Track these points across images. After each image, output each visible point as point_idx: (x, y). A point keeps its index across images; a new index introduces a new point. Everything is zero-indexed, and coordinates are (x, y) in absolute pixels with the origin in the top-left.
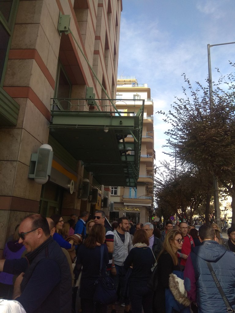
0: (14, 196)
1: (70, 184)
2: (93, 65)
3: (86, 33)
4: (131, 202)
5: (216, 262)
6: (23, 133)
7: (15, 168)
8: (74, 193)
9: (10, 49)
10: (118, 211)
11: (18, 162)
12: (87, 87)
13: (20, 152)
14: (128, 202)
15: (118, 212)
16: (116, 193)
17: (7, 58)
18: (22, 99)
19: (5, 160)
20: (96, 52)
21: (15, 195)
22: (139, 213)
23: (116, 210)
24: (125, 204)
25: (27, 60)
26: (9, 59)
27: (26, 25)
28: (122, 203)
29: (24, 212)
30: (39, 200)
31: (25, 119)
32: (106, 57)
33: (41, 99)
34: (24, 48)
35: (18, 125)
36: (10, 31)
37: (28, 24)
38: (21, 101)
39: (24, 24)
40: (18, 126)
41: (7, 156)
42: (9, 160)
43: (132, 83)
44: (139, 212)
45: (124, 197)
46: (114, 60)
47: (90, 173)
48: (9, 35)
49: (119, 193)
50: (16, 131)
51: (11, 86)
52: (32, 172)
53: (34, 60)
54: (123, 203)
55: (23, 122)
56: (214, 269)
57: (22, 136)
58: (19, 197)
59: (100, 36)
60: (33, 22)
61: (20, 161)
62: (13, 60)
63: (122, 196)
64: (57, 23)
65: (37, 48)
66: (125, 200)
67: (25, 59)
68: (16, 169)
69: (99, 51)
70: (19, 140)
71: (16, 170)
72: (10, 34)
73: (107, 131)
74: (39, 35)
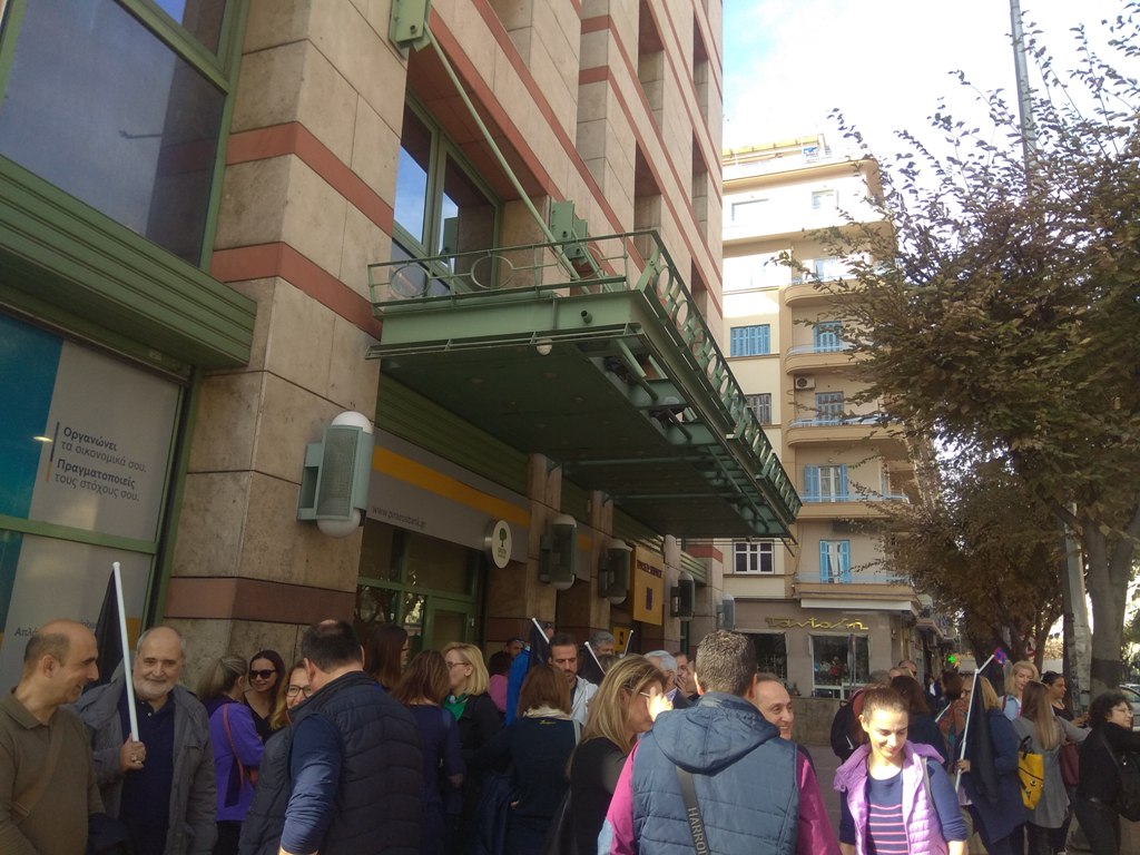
0: (245, 576)
1: (491, 535)
2: (578, 123)
3: (532, 20)
4: (829, 596)
5: (714, 775)
6: (264, 385)
7: (245, 491)
8: (512, 563)
9: (231, 134)
10: (780, 631)
11: (252, 473)
12: (554, 200)
13: (256, 443)
14: (817, 596)
15: (782, 636)
16: (767, 564)
17: (219, 163)
18: (263, 281)
19: (220, 469)
20: (593, 75)
21: (247, 572)
22: (865, 639)
23: (775, 627)
24: (804, 604)
25: (275, 161)
26: (227, 165)
27: (270, 51)
28: (793, 601)
29: (289, 626)
30: (353, 589)
31: (270, 340)
32: (647, 81)
33: (333, 271)
34: (265, 125)
35: (252, 362)
36: (227, 79)
37: (276, 46)
38: (258, 287)
39: (263, 49)
40: (253, 365)
41: (224, 459)
42: (231, 469)
43: (802, 148)
44: (863, 635)
45: (801, 577)
46: (699, 84)
47: (598, 495)
48: (224, 93)
49: (779, 565)
50: (247, 381)
51: (233, 246)
52: (309, 503)
53: (294, 158)
54: (797, 602)
55: (265, 351)
56: (701, 801)
57: (263, 394)
58: (264, 578)
59: (609, 16)
60: (289, 40)
61: (260, 470)
62: (237, 167)
63: (792, 576)
64: (387, 18)
65: (302, 116)
66: (802, 588)
67: (269, 158)
68: (248, 493)
69: (607, 66)
70: (255, 408)
71: (248, 498)
72: (226, 89)
73: (545, 350)
74: (307, 75)
